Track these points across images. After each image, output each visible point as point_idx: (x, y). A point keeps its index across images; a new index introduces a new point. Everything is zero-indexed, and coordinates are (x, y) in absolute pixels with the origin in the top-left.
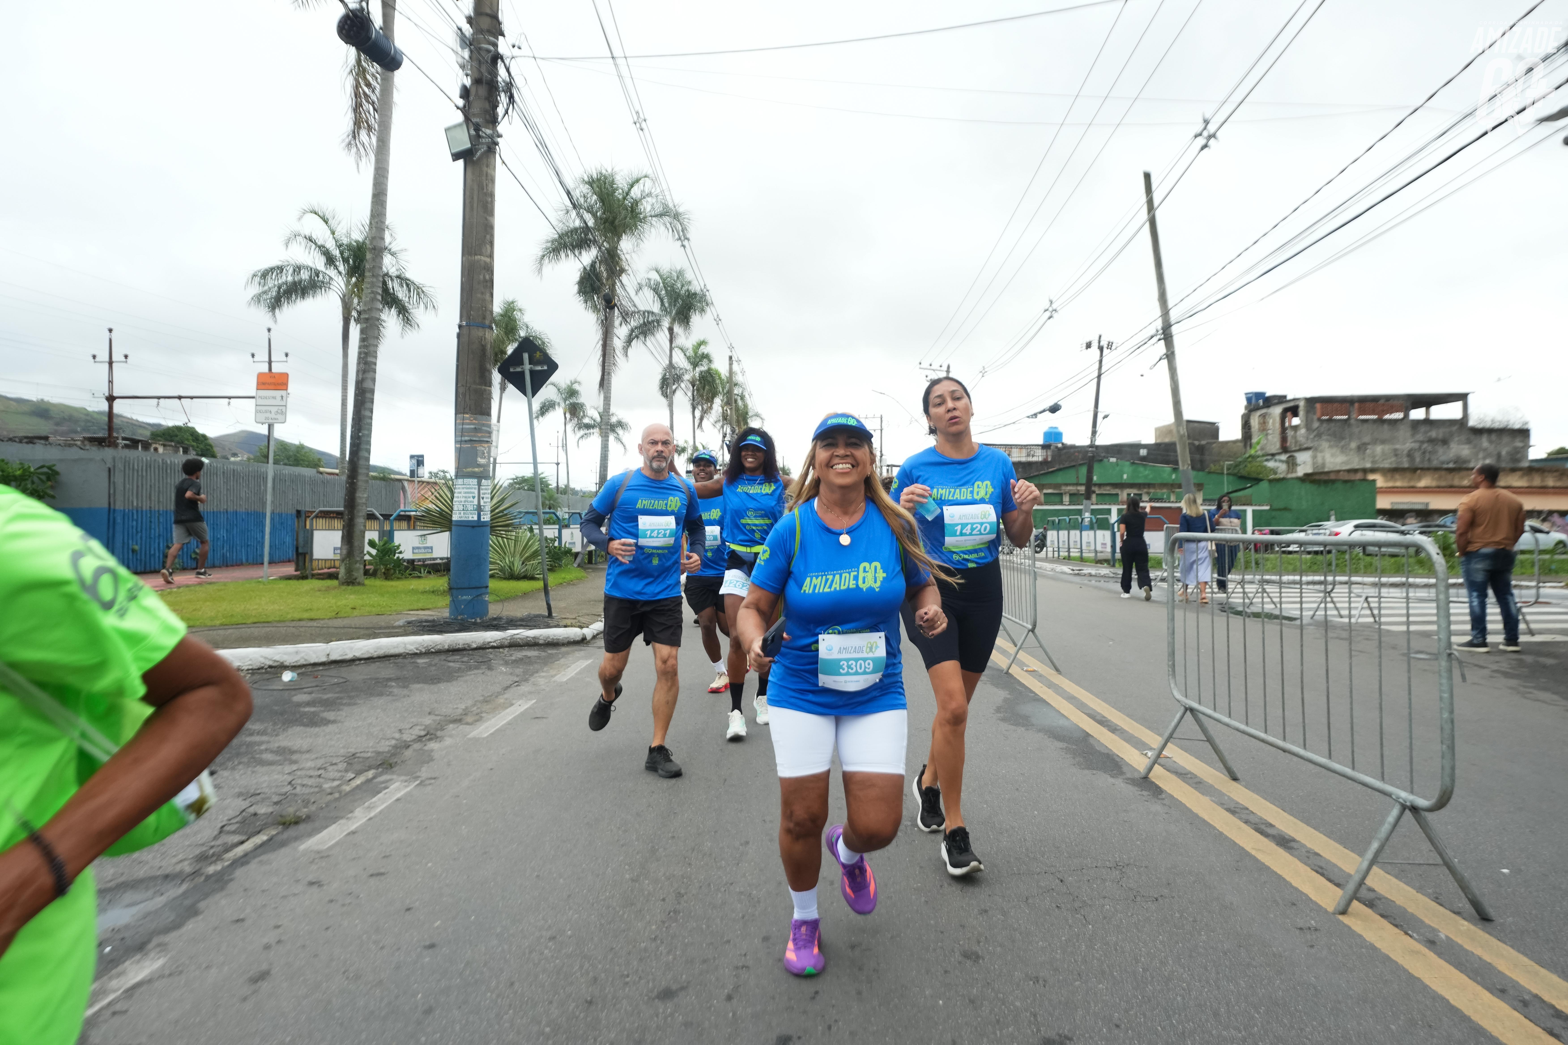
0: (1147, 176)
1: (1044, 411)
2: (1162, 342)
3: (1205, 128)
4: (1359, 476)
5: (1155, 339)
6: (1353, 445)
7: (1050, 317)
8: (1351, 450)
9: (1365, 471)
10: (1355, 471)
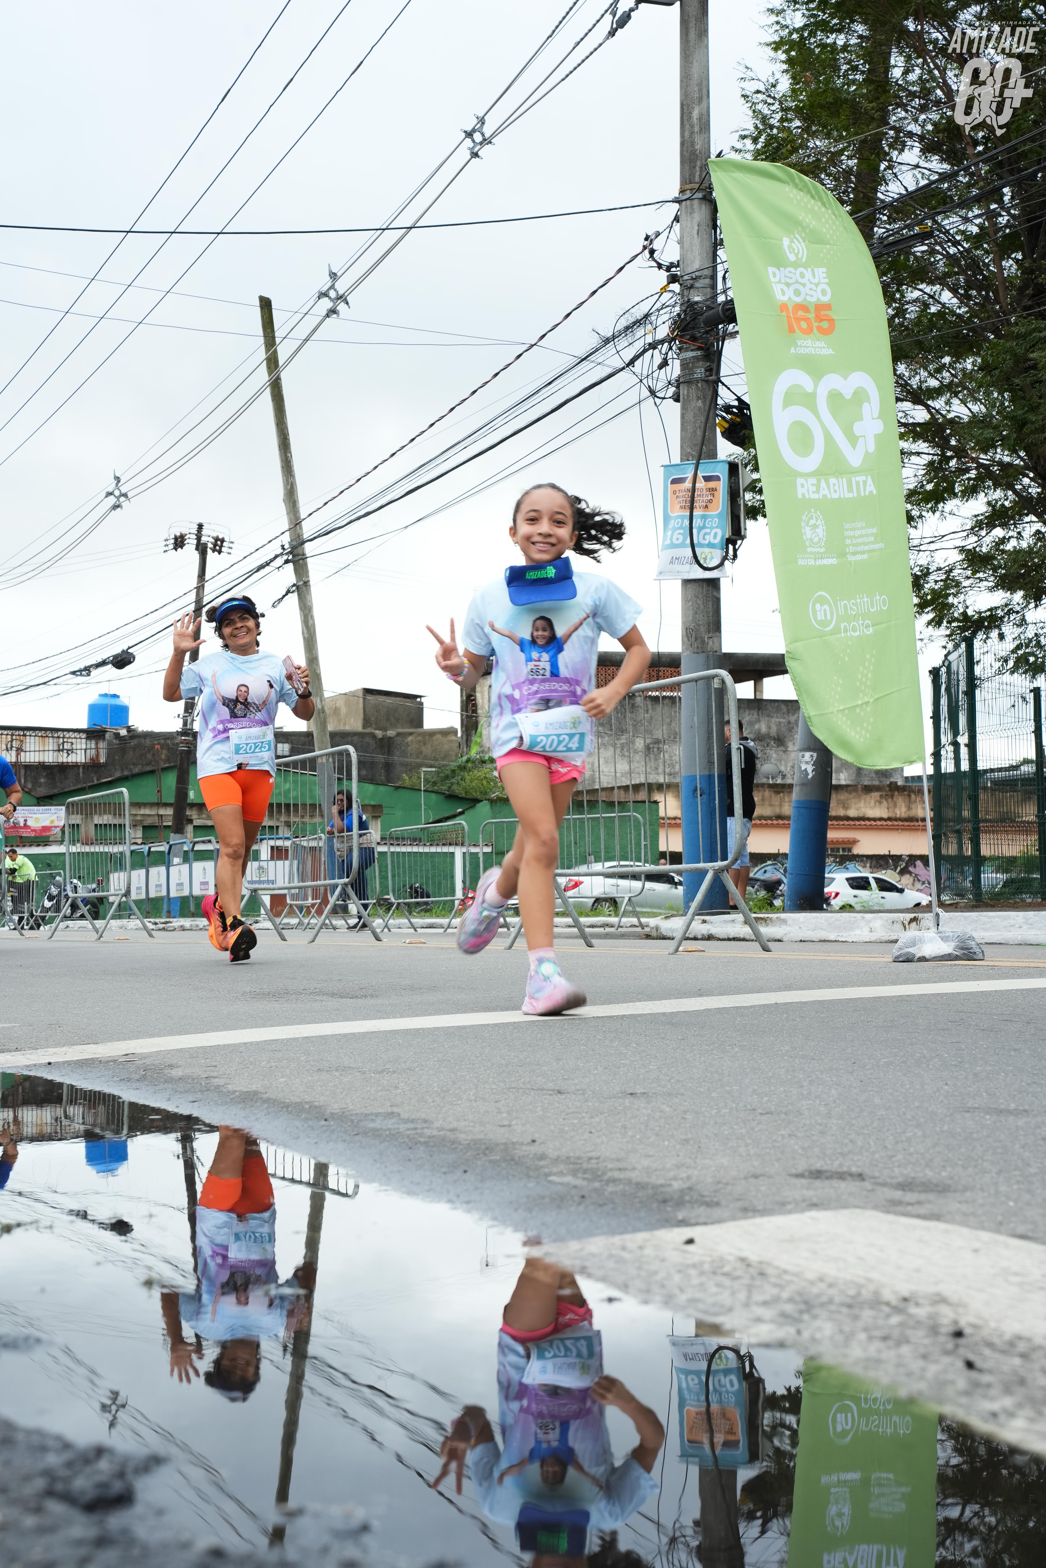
0: (266, 304)
1: (103, 663)
2: (290, 566)
3: (332, 287)
4: (642, 795)
5: (280, 561)
6: (640, 743)
7: (116, 507)
8: (636, 752)
9: (652, 788)
10: (637, 787)
